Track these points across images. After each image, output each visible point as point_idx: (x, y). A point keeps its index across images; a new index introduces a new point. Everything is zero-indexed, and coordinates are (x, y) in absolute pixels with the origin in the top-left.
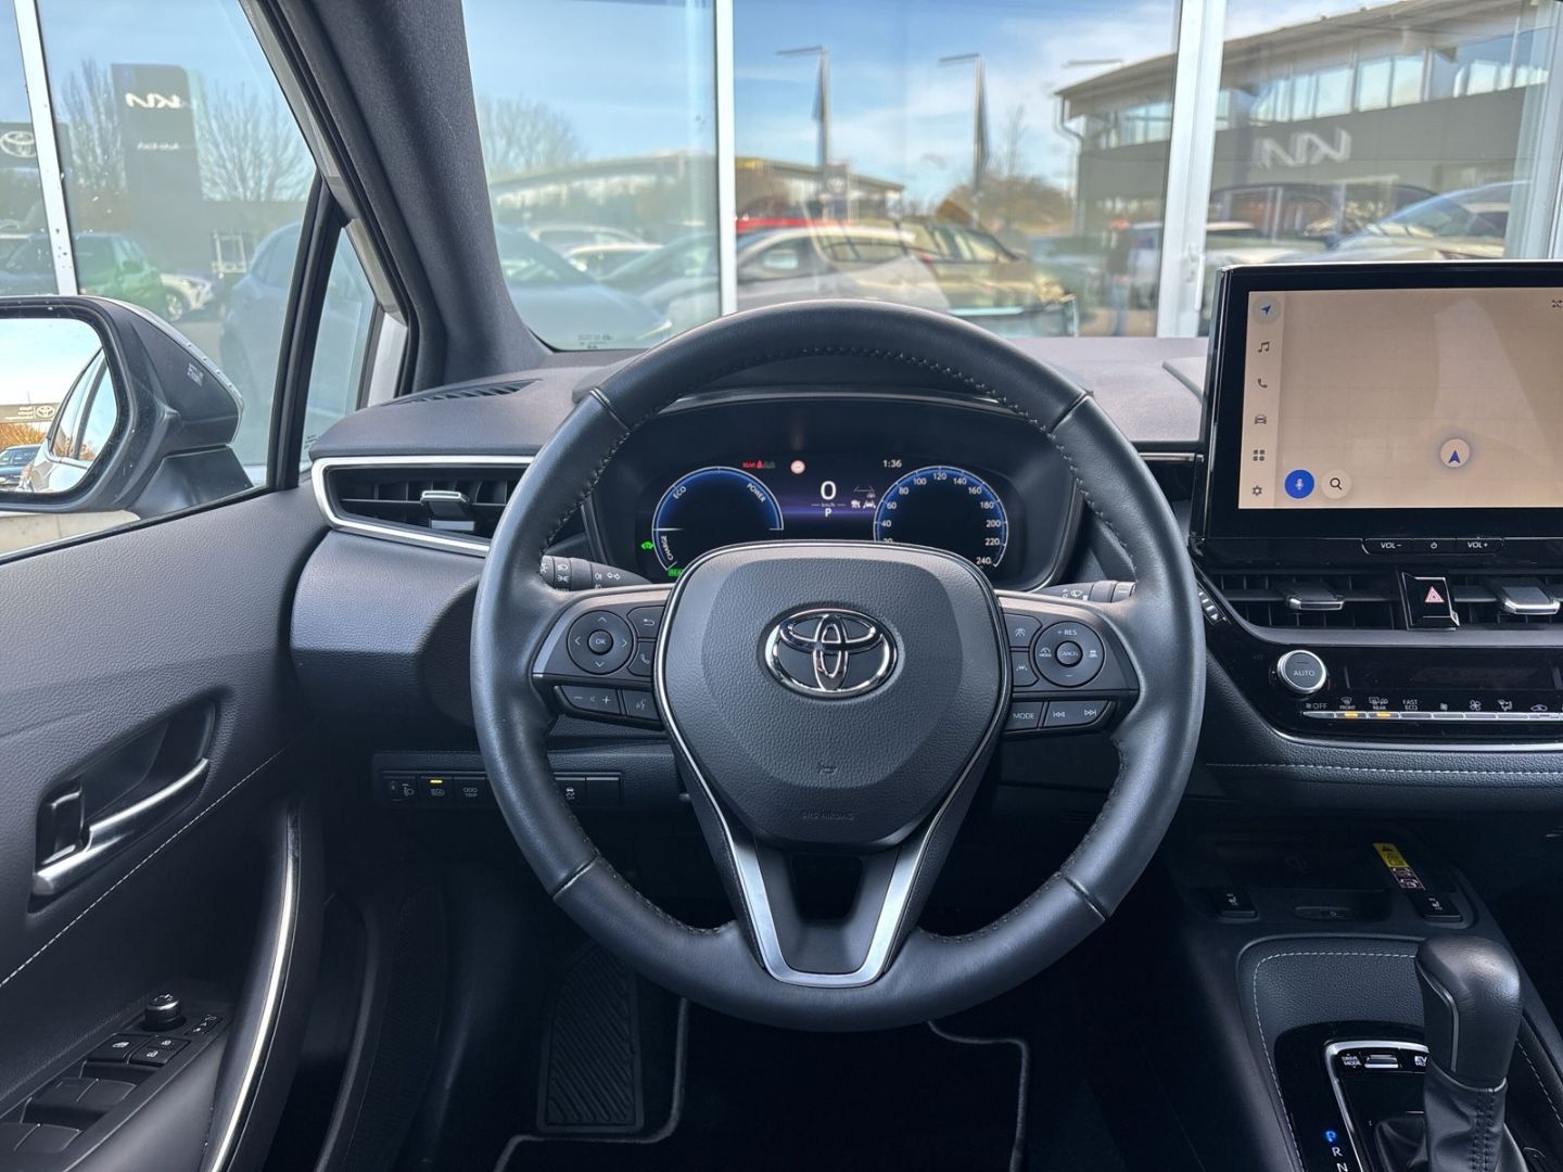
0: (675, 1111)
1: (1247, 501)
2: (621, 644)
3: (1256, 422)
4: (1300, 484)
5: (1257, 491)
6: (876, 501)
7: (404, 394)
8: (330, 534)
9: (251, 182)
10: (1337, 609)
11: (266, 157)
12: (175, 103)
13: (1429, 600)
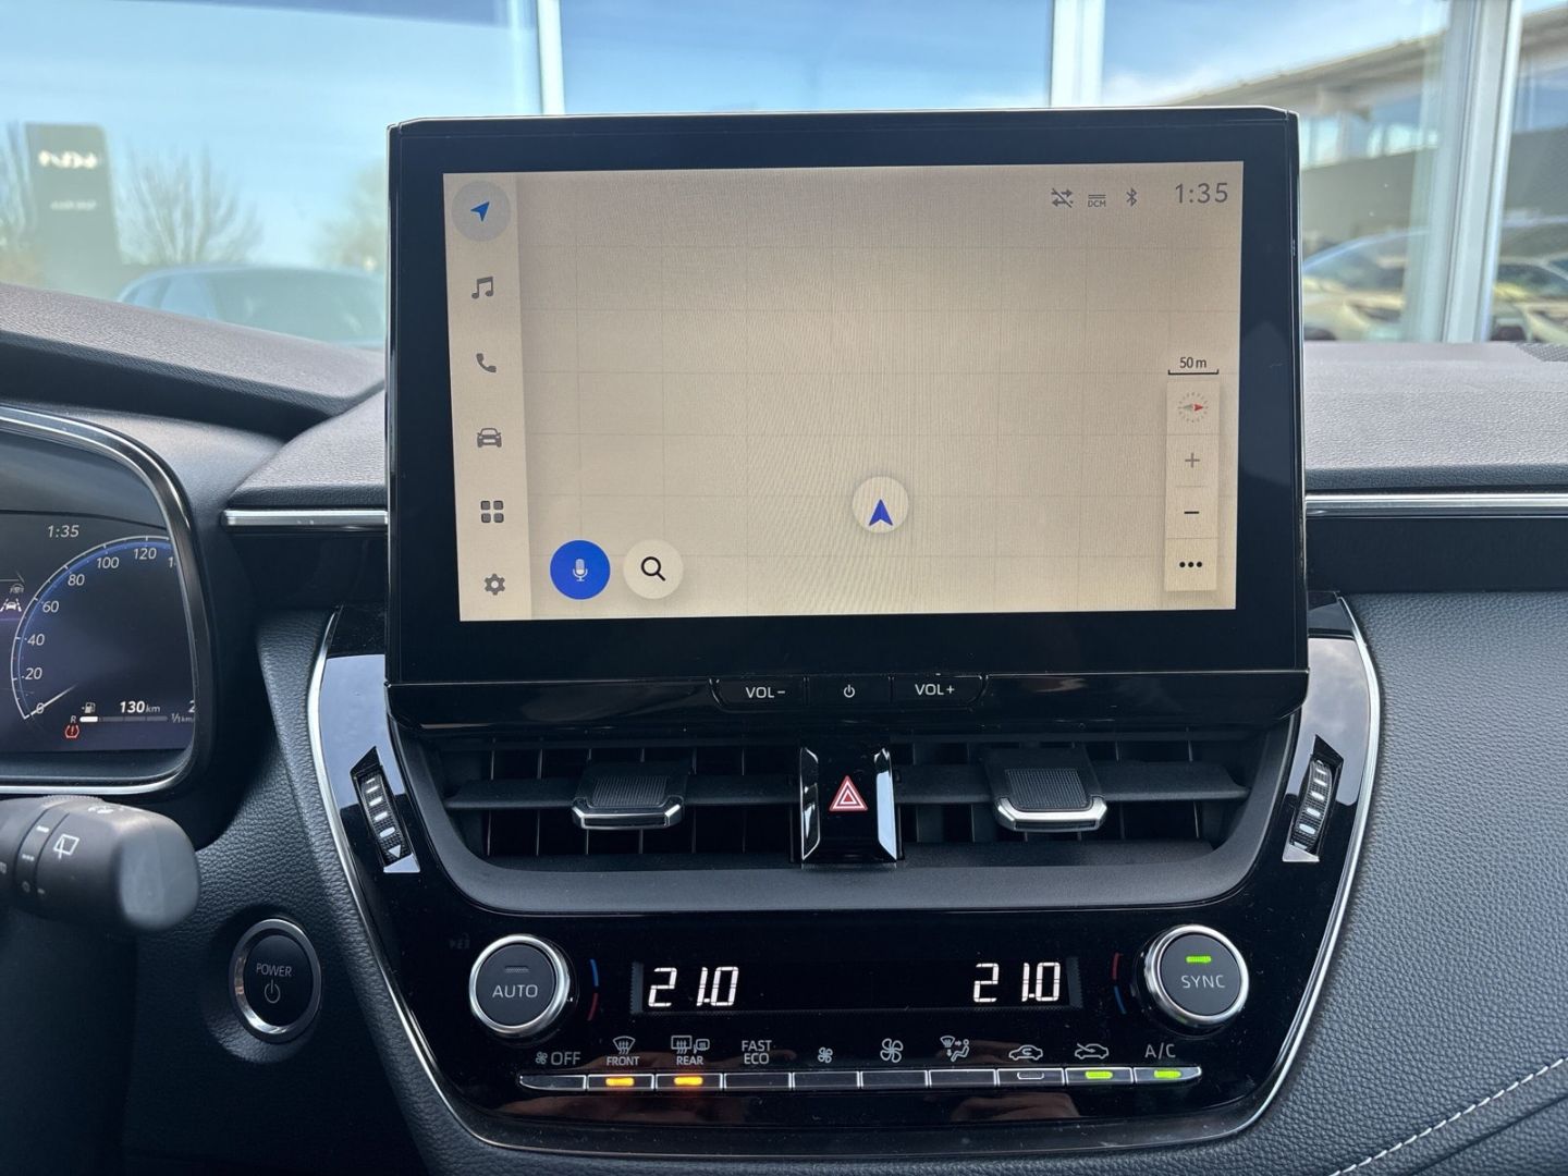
3: (480, 444)
5: (495, 585)
9: (180, 243)
10: (658, 827)
11: (198, 217)
12: (91, 162)
13: (839, 805)
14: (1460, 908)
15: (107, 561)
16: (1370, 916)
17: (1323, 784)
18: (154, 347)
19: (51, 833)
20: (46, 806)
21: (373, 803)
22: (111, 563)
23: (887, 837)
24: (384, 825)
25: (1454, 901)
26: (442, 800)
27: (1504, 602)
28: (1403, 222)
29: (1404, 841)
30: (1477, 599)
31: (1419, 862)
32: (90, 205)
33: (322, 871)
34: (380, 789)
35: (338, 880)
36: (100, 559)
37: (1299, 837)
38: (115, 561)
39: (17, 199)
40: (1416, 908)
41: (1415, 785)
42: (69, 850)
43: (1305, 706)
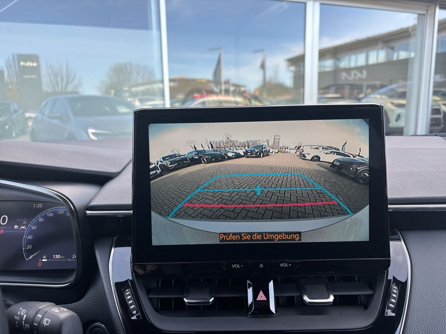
6: (27, 225)
9: (60, 87)
10: (208, 304)
11: (65, 80)
12: (35, 64)
13: (259, 299)
14: (434, 328)
15: (50, 214)
16: (409, 331)
17: (396, 291)
18: (66, 163)
19: (42, 317)
20: (40, 308)
21: (128, 298)
22: (51, 215)
23: (273, 308)
24: (131, 304)
25: (433, 326)
26: (147, 295)
27: (444, 233)
28: (405, 79)
29: (418, 308)
30: (436, 232)
31: (423, 314)
32: (35, 77)
33: (113, 318)
34: (130, 293)
35: (118, 321)
36: (48, 214)
37: (389, 308)
38: (52, 214)
39: (14, 74)
40: (422, 328)
41: (421, 291)
42: (47, 324)
43: (390, 269)
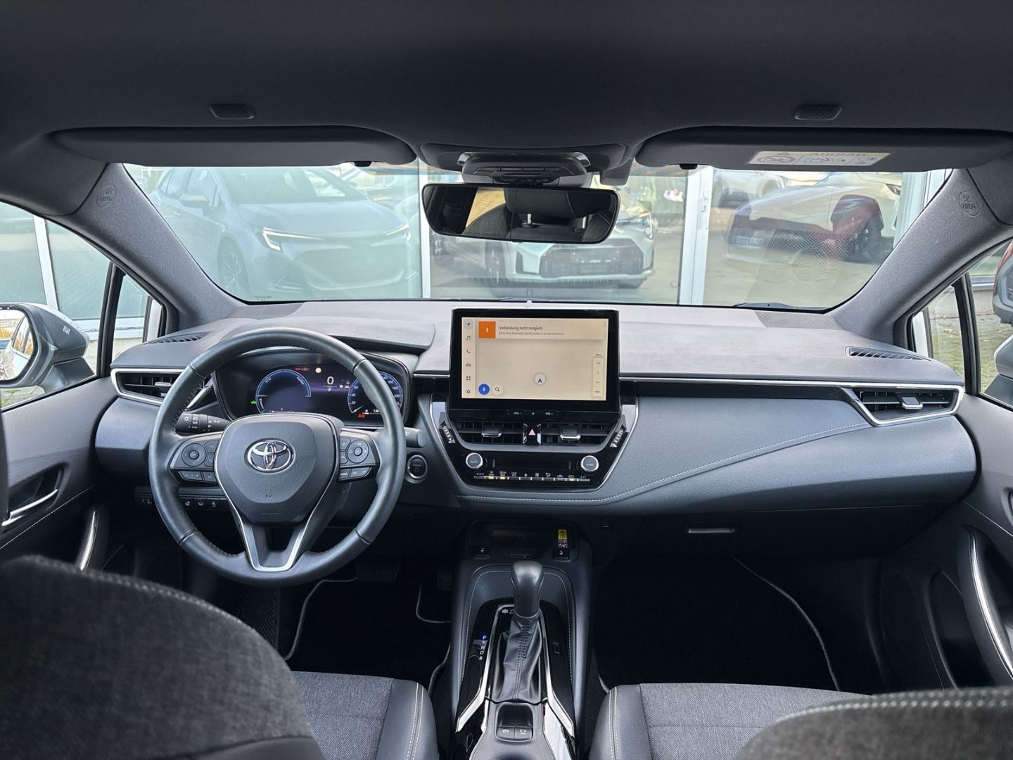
0: (293, 650)
1: (465, 395)
2: (202, 455)
4: (484, 389)
6: (350, 385)
7: (162, 336)
8: (118, 399)
